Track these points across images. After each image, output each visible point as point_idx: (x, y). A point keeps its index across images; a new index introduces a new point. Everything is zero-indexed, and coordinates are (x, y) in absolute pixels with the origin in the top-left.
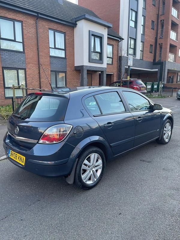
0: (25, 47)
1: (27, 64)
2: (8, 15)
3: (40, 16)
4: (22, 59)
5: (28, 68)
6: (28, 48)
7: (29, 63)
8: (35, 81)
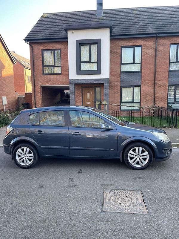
0: (142, 67)
1: (142, 81)
2: (129, 43)
3: (158, 35)
4: (138, 77)
5: (143, 85)
6: (145, 67)
7: (145, 80)
8: (149, 96)
